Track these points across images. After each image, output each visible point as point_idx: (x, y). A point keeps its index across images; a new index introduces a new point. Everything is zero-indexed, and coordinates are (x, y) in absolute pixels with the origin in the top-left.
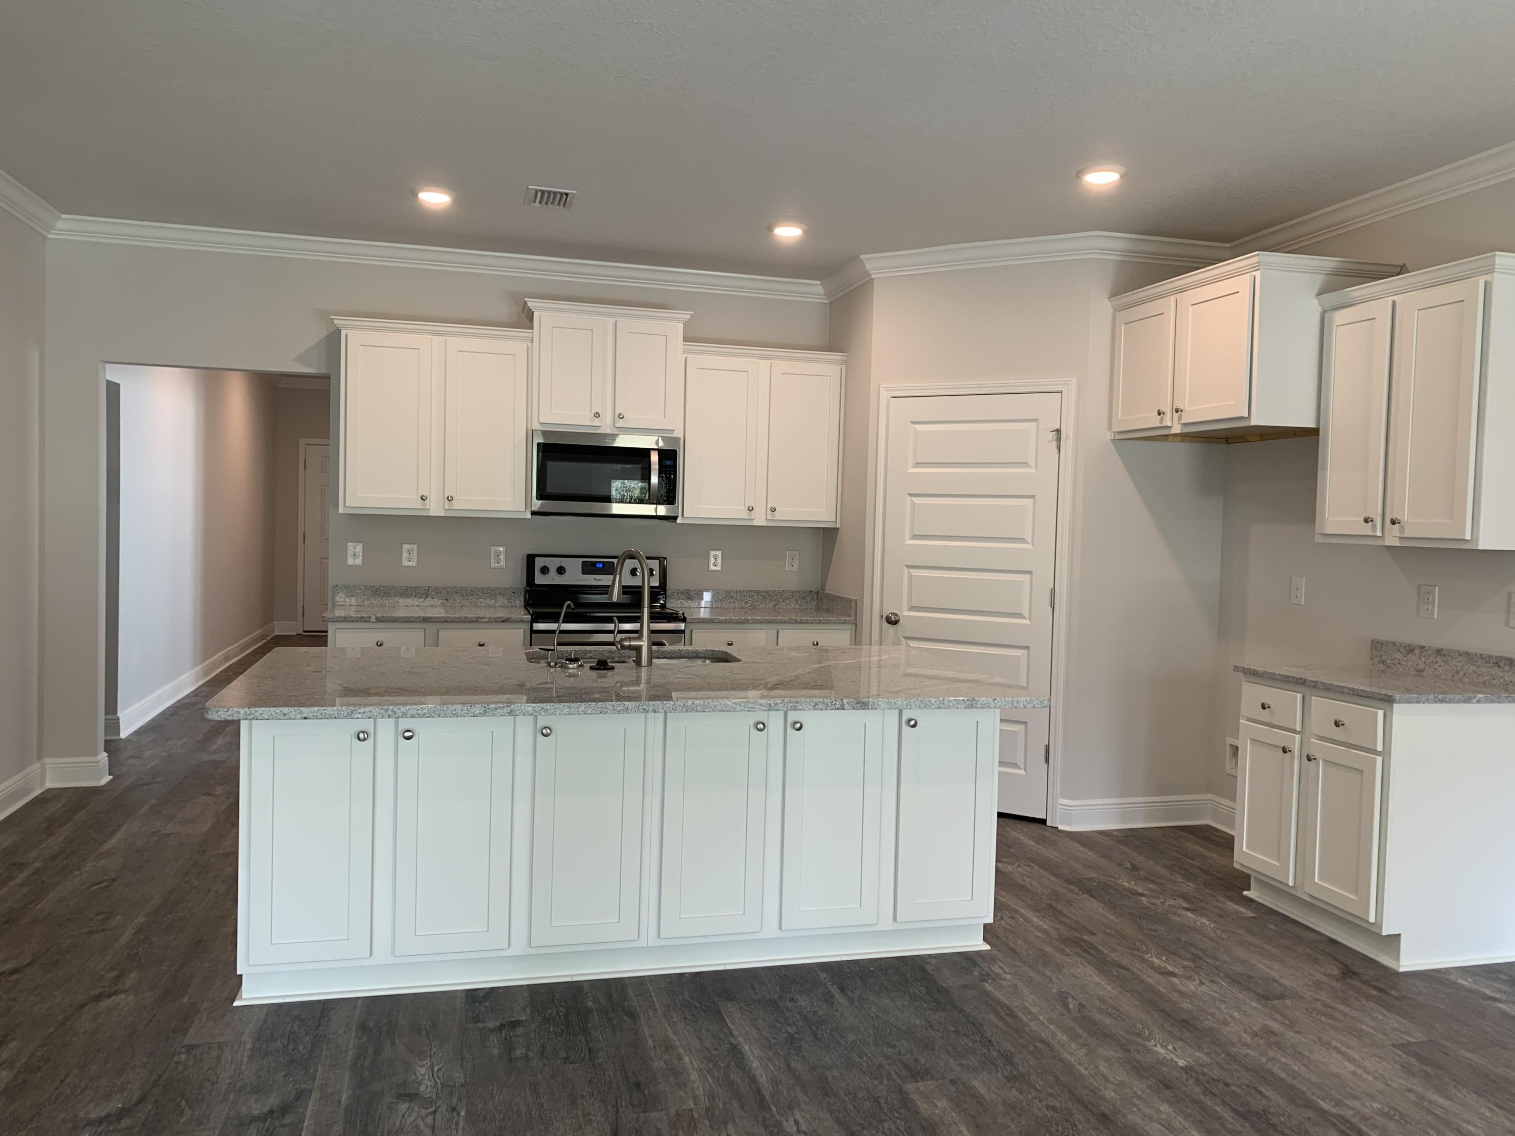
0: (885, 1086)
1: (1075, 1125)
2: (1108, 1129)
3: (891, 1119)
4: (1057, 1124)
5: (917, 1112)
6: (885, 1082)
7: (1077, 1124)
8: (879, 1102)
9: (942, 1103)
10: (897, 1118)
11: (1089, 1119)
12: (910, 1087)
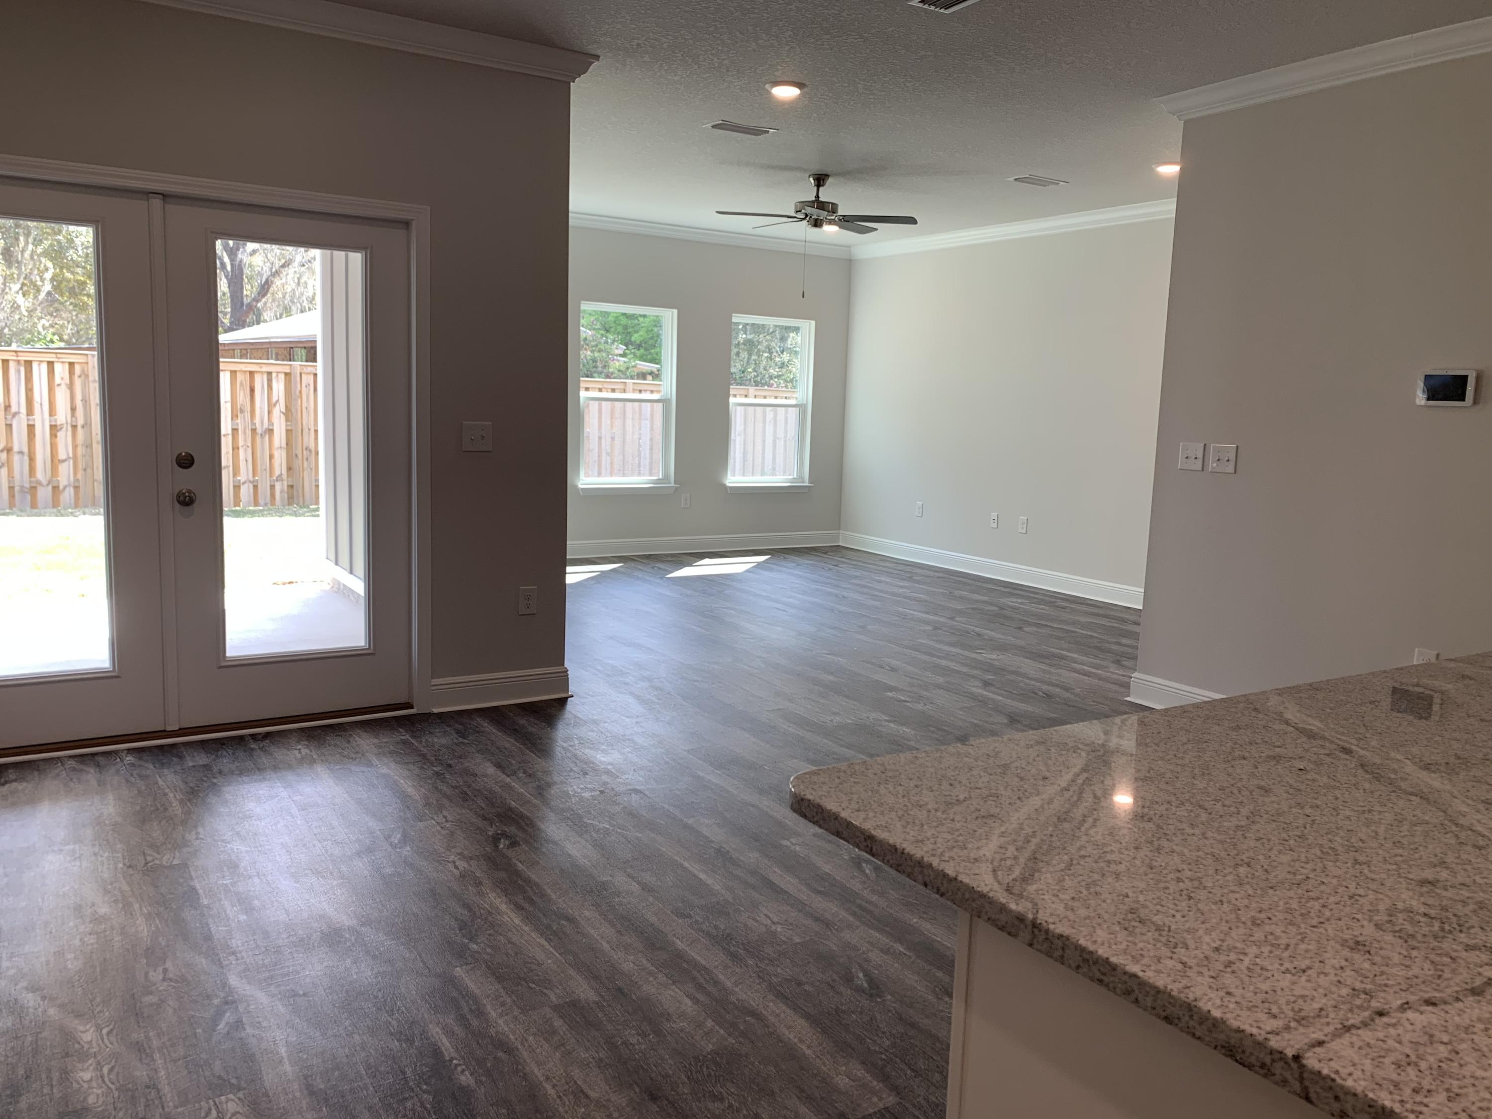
0: (919, 1095)
1: (688, 1078)
2: (651, 1079)
3: (887, 1051)
4: (709, 1075)
5: (863, 1063)
6: (921, 1099)
7: (686, 1080)
8: (913, 1070)
9: (842, 1081)
10: (881, 1053)
11: (672, 1090)
12: (890, 1100)
